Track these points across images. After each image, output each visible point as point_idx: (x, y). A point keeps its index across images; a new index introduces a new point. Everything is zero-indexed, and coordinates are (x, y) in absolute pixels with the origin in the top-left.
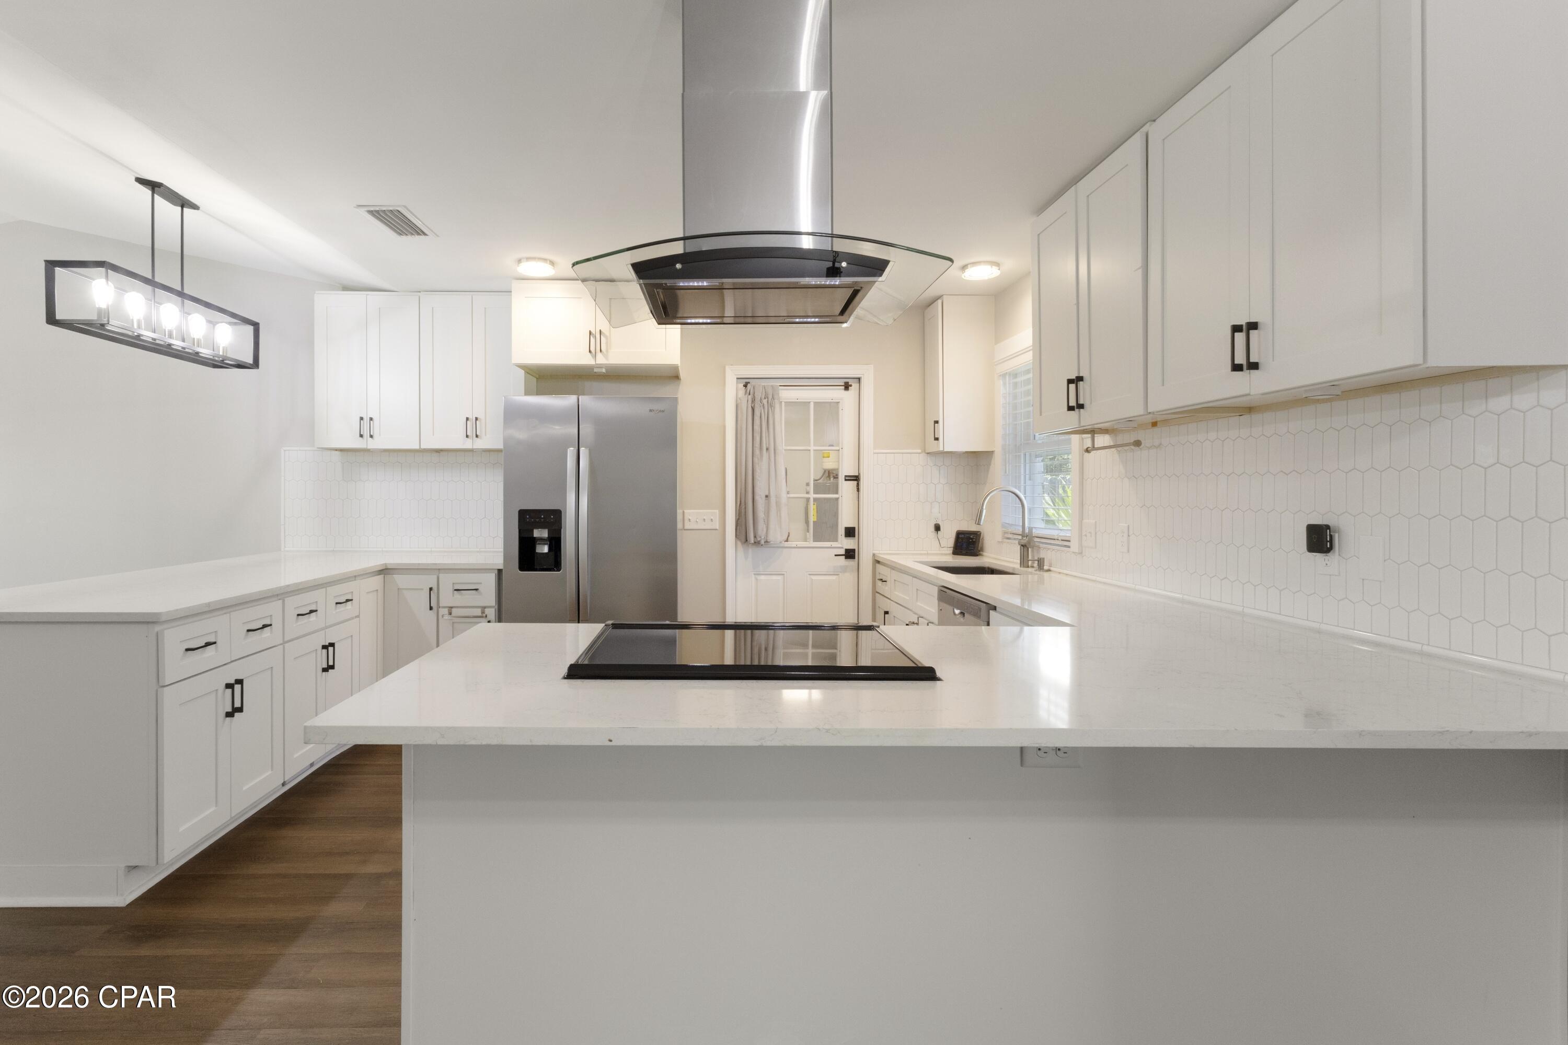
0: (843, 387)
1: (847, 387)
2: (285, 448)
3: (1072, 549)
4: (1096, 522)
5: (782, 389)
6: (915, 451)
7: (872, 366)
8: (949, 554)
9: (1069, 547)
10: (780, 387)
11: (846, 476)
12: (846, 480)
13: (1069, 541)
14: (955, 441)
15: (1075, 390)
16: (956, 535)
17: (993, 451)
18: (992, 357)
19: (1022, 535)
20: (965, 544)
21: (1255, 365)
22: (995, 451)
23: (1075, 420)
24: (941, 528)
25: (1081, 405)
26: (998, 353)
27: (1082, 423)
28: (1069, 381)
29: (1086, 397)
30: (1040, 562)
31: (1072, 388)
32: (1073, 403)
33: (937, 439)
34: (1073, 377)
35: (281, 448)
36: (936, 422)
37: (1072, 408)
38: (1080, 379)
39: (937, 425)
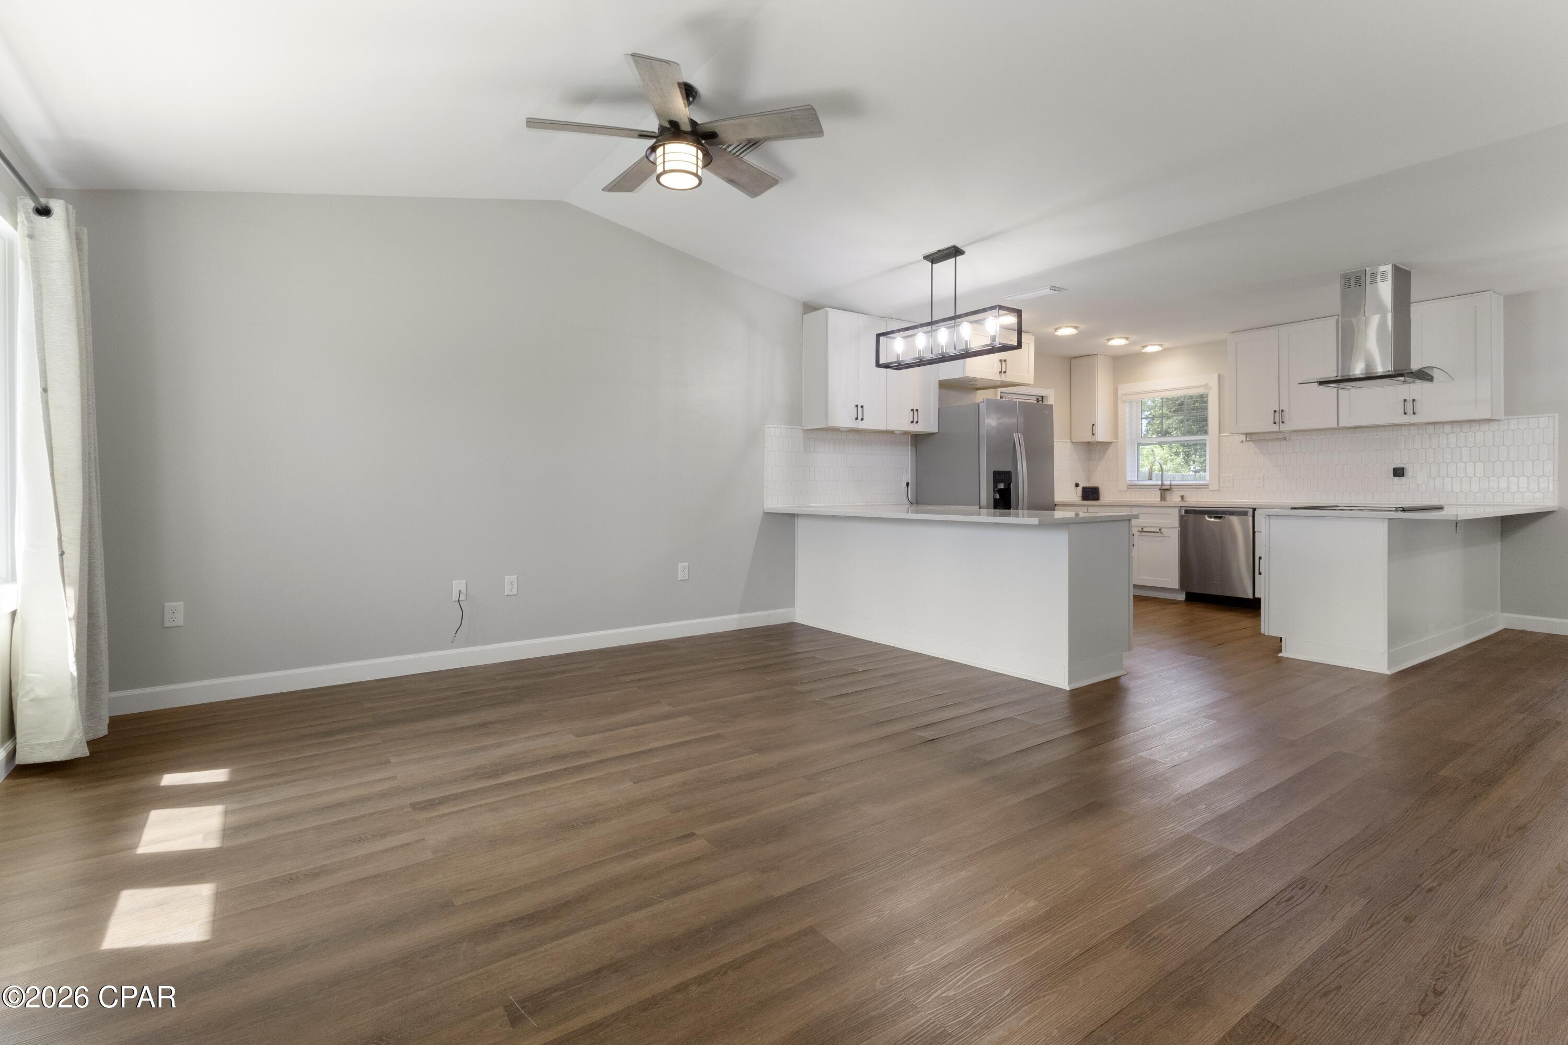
2: (768, 425)
3: (1210, 488)
4: (1234, 475)
6: (1066, 441)
8: (1081, 498)
9: (1208, 487)
13: (1208, 485)
14: (1102, 435)
15: (1279, 415)
16: (1084, 489)
17: (1115, 442)
18: (1116, 391)
19: (1162, 485)
20: (1091, 494)
21: (1414, 413)
22: (1117, 442)
23: (1275, 428)
24: (1077, 485)
25: (1283, 422)
26: (1123, 389)
27: (1281, 430)
28: (1275, 411)
29: (1286, 419)
30: (1182, 497)
31: (1277, 415)
32: (1277, 421)
33: (1093, 434)
34: (1277, 410)
35: (764, 425)
36: (1093, 425)
37: (1275, 423)
38: (1282, 411)
39: (1094, 427)
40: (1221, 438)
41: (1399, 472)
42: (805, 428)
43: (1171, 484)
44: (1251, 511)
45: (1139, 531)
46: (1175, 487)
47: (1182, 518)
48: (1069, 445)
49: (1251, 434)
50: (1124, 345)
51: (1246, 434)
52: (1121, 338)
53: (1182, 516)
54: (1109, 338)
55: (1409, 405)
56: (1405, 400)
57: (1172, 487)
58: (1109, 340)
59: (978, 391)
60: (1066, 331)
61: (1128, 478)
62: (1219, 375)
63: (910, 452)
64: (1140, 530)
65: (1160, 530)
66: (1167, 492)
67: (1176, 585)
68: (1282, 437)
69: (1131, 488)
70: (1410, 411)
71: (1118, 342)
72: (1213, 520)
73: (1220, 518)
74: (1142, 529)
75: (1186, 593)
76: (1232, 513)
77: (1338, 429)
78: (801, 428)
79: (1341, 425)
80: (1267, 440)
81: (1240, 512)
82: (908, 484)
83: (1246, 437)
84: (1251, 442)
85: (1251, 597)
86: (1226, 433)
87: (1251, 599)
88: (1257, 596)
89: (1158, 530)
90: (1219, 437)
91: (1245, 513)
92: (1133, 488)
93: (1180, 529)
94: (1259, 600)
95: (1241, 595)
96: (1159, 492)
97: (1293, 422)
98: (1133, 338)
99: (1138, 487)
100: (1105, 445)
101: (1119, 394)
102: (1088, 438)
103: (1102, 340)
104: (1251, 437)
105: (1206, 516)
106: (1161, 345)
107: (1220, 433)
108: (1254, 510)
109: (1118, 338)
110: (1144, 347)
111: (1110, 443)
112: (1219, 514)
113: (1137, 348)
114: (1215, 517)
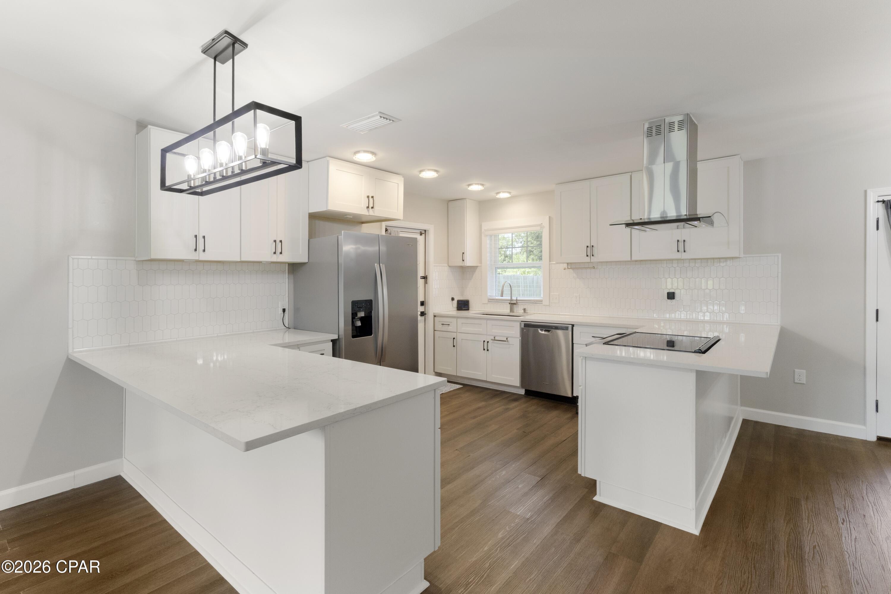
0: (420, 234)
1: (421, 234)
2: (73, 257)
3: (543, 304)
4: (559, 294)
5: (401, 233)
6: (445, 265)
7: (433, 225)
8: (455, 310)
9: (542, 303)
10: (400, 232)
11: (421, 277)
12: (421, 278)
13: (542, 301)
14: (469, 261)
15: (590, 250)
16: (459, 302)
17: (480, 266)
18: (481, 227)
19: (511, 300)
20: (463, 305)
21: (684, 251)
22: (482, 266)
23: (587, 259)
24: (453, 299)
25: (593, 255)
26: (486, 226)
27: (592, 261)
28: (587, 247)
29: (595, 253)
30: (524, 310)
31: (589, 249)
32: (589, 254)
33: (463, 260)
34: (589, 246)
35: (68, 256)
36: (463, 253)
37: (587, 256)
38: (593, 246)
39: (464, 254)
40: (551, 265)
41: (671, 296)
42: (137, 259)
43: (517, 299)
44: (570, 326)
45: (492, 340)
46: (520, 302)
47: (522, 330)
48: (446, 268)
49: (571, 263)
50: (481, 190)
51: (568, 264)
52: (478, 184)
53: (522, 328)
54: (470, 183)
55: (681, 244)
56: (678, 241)
57: (518, 302)
58: (469, 185)
59: (363, 225)
60: (429, 175)
61: (489, 294)
62: (550, 217)
63: (287, 279)
64: (493, 338)
65: (507, 339)
66: (515, 306)
67: (517, 383)
68: (593, 267)
69: (491, 302)
70: (681, 248)
71: (475, 188)
72: (543, 332)
73: (548, 331)
74: (494, 337)
75: (525, 389)
76: (557, 328)
77: (631, 261)
78: (134, 259)
79: (633, 259)
80: (582, 268)
81: (564, 328)
82: (284, 310)
83: (568, 265)
84: (571, 270)
85: (570, 395)
86: (553, 262)
87: (570, 397)
88: (575, 395)
89: (505, 340)
90: (550, 264)
91: (567, 328)
92: (492, 302)
93: (520, 338)
94: (577, 398)
95: (563, 394)
96: (509, 305)
97: (600, 256)
98: (488, 185)
99: (495, 301)
100: (473, 269)
101: (483, 230)
102: (460, 263)
103: (464, 185)
104: (571, 266)
105: (539, 329)
106: (510, 193)
107: (550, 261)
108: (573, 326)
109: (476, 184)
110: (498, 193)
111: (477, 266)
112: (548, 328)
113: (492, 194)
114: (545, 331)
